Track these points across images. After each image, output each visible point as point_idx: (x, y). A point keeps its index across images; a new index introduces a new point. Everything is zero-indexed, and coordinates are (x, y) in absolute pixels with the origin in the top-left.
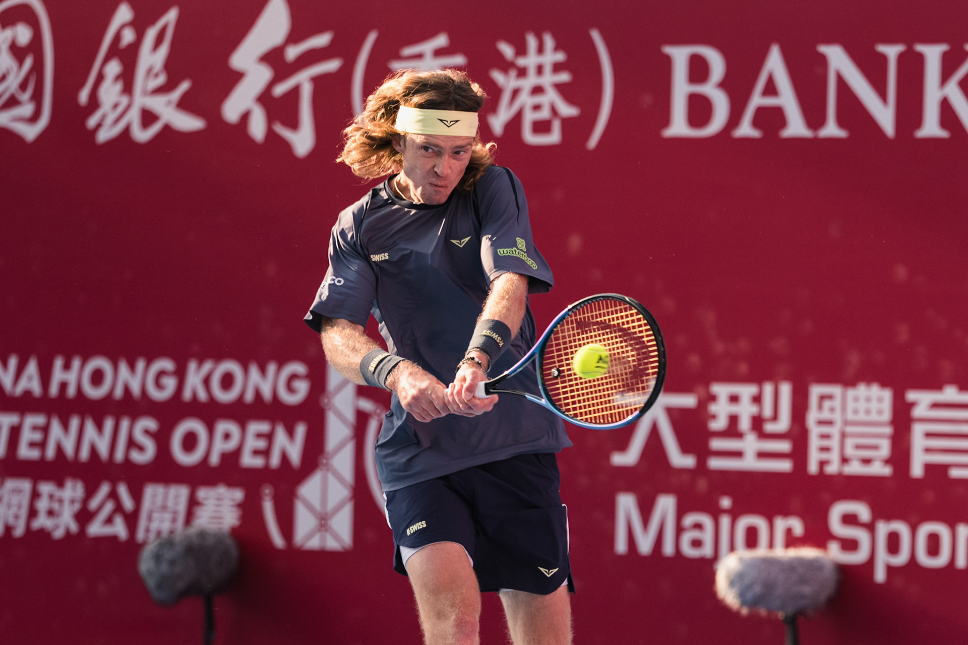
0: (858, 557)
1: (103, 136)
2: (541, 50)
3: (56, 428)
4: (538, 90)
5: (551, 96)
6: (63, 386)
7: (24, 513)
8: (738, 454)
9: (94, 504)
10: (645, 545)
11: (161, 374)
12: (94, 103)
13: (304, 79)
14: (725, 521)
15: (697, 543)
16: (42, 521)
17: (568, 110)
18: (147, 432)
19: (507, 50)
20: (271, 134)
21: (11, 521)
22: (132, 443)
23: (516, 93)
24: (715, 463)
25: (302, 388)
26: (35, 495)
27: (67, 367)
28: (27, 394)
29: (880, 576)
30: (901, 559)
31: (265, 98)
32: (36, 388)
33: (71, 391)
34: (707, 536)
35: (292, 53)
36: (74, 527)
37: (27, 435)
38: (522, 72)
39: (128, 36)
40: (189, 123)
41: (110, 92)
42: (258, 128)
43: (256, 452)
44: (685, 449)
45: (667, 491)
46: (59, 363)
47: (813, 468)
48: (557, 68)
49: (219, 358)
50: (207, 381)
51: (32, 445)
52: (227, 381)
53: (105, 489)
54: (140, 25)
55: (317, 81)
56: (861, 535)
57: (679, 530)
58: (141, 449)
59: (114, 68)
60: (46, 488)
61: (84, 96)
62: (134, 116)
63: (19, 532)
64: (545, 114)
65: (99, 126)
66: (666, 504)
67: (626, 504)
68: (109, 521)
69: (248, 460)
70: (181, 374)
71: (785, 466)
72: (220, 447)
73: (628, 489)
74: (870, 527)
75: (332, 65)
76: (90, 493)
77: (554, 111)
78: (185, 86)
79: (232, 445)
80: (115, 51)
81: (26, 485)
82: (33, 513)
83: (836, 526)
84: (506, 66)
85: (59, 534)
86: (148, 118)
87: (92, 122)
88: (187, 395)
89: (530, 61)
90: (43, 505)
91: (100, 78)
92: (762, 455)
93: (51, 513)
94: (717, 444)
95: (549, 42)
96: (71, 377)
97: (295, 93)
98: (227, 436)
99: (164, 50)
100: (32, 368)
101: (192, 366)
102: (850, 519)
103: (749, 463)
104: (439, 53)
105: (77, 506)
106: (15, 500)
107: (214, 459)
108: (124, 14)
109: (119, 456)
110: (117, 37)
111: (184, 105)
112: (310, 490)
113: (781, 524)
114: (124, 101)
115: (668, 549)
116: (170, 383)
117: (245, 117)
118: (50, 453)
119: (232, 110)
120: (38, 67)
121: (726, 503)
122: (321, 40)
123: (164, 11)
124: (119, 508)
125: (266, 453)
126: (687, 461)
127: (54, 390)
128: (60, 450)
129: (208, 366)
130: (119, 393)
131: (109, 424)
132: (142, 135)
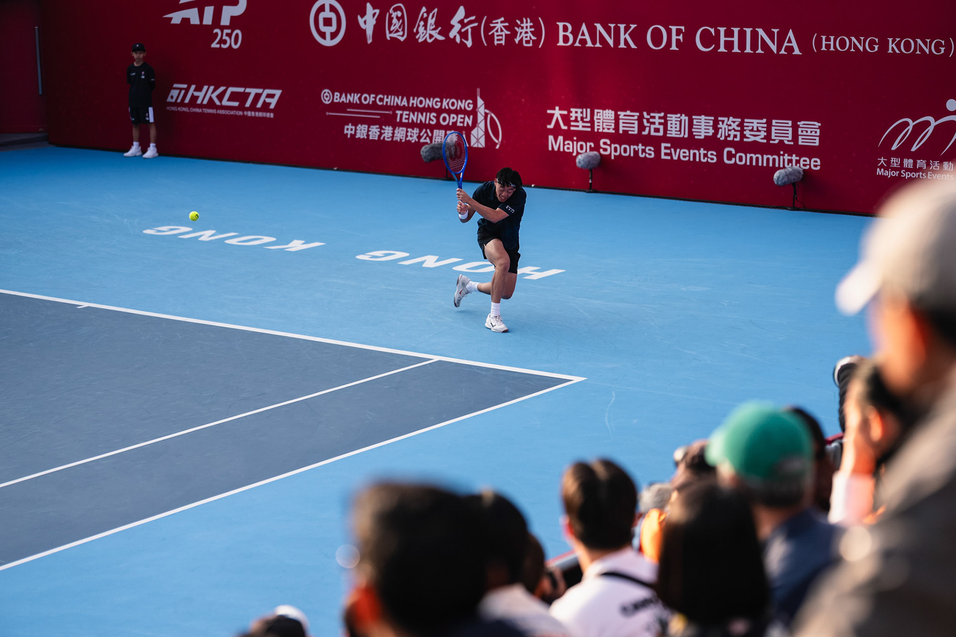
0: (607, 153)
1: (420, 41)
2: (527, 22)
3: (411, 115)
4: (526, 33)
5: (530, 34)
6: (413, 104)
7: (404, 136)
8: (578, 126)
9: (421, 134)
10: (556, 149)
11: (437, 102)
12: (417, 32)
13: (469, 27)
14: (575, 143)
15: (568, 148)
16: (409, 138)
17: (534, 38)
18: (434, 116)
19: (519, 22)
20: (461, 41)
21: (402, 138)
22: (430, 119)
23: (521, 33)
24: (572, 128)
25: (471, 106)
26: (407, 132)
27: (413, 99)
28: (404, 105)
29: (613, 158)
30: (618, 154)
31: (459, 32)
32: (406, 105)
33: (415, 106)
34: (571, 147)
35: (466, 21)
36: (417, 140)
37: (404, 116)
38: (522, 28)
39: (425, 15)
40: (441, 38)
41: (421, 29)
42: (458, 40)
43: (461, 122)
44: (565, 125)
45: (561, 135)
46: (411, 98)
47: (596, 130)
48: (531, 27)
49: (451, 98)
50: (448, 104)
51: (406, 119)
52: (453, 104)
53: (424, 130)
54: (428, 12)
55: (472, 28)
56: (608, 147)
57: (564, 145)
58: (433, 121)
59: (422, 23)
60: (410, 130)
61: (415, 30)
62: (427, 36)
63: (403, 141)
64: (528, 39)
65: (419, 38)
66: (561, 138)
67: (551, 138)
68: (425, 139)
69: (459, 124)
70: (441, 102)
71: (589, 129)
72: (452, 121)
73: (551, 134)
74: (610, 145)
75: (476, 24)
76: (421, 131)
77: (530, 38)
78: (440, 28)
79: (455, 120)
80: (422, 19)
81: (405, 129)
82: (407, 136)
83: (602, 145)
84: (518, 26)
85: (413, 141)
86: (431, 36)
87: (417, 37)
88: (443, 107)
89: (524, 25)
90: (409, 134)
91: (419, 25)
92: (583, 127)
93: (411, 136)
94: (572, 124)
95: (529, 20)
96: (415, 102)
97: (467, 31)
98: (453, 118)
99: (434, 19)
100: (405, 99)
101: (444, 100)
102: (605, 143)
103: (580, 129)
104: (502, 22)
105: (418, 134)
106: (402, 133)
107: (451, 124)
108: (424, 9)
109: (427, 122)
110: (423, 15)
111: (439, 33)
112: (474, 132)
113: (588, 144)
114: (425, 31)
115: (562, 150)
116: (439, 104)
117: (455, 37)
118: (410, 121)
119: (451, 35)
120: (403, 23)
121: (575, 138)
122: (473, 18)
123: (434, 9)
124: (428, 135)
125: (463, 122)
126: (565, 128)
127: (411, 105)
128: (412, 120)
129: (448, 100)
130: (426, 106)
131: (424, 114)
132: (430, 41)
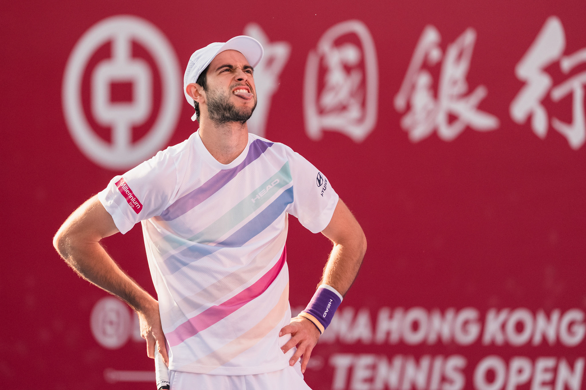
1: (416, 133)
3: (383, 367)
11: (467, 321)
12: (409, 107)
13: (576, 85)
18: (456, 369)
20: (551, 130)
22: (444, 379)
25: (580, 331)
27: (391, 317)
31: (546, 101)
32: (366, 335)
33: (395, 337)
35: (567, 64)
37: (360, 373)
39: (435, 54)
40: (485, 122)
41: (421, 98)
42: (540, 126)
43: (544, 384)
46: (384, 314)
49: (513, 306)
50: (503, 327)
51: (364, 380)
52: (520, 327)
54: (443, 46)
58: (451, 382)
59: (424, 80)
61: (400, 102)
62: (441, 119)
70: (482, 320)
72: (515, 380)
78: (481, 92)
79: (524, 378)
80: (425, 64)
86: (452, 118)
87: (407, 123)
88: (488, 339)
91: (413, 87)
96: (395, 326)
97: (569, 98)
98: (520, 371)
100: (363, 319)
101: (492, 315)
108: (430, 38)
109: (434, 388)
114: (433, 104)
116: (474, 329)
117: (529, 119)
118: (379, 386)
119: (519, 111)
125: (552, 384)
127: (381, 336)
128: (386, 384)
129: (503, 315)
130: (433, 338)
131: (425, 362)
132: (448, 133)
